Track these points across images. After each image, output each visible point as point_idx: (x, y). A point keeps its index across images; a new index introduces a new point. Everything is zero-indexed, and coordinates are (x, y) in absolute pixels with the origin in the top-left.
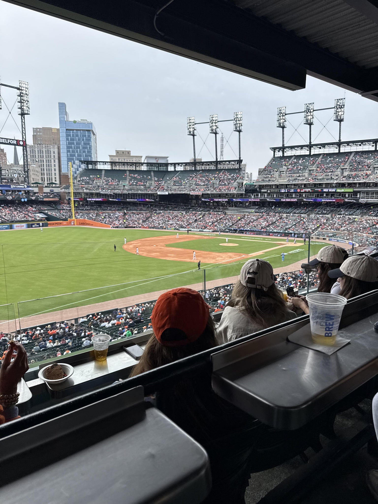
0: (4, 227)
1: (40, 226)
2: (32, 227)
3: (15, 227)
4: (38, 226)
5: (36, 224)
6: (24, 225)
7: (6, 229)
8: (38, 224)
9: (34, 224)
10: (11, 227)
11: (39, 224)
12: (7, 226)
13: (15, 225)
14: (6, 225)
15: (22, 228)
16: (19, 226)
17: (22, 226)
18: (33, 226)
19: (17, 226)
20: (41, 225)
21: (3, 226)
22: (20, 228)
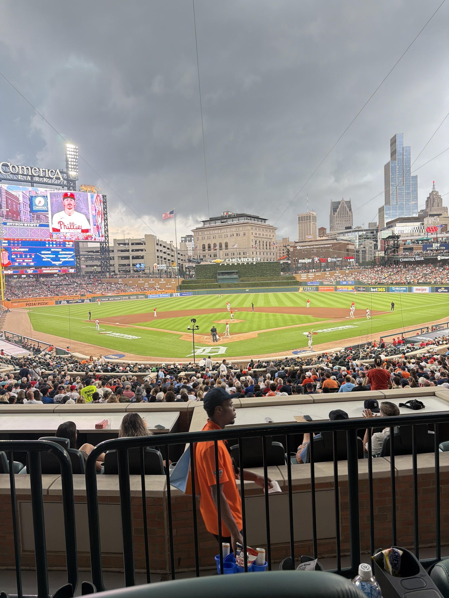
0: (401, 289)
2: (437, 291)
3: (414, 291)
4: (446, 290)
5: (443, 288)
6: (427, 289)
7: (404, 291)
8: (445, 288)
9: (440, 288)
10: (410, 290)
12: (405, 289)
13: (415, 288)
14: (404, 287)
15: (423, 292)
16: (419, 290)
17: (424, 290)
18: (439, 290)
19: (417, 289)
21: (400, 287)
22: (421, 292)
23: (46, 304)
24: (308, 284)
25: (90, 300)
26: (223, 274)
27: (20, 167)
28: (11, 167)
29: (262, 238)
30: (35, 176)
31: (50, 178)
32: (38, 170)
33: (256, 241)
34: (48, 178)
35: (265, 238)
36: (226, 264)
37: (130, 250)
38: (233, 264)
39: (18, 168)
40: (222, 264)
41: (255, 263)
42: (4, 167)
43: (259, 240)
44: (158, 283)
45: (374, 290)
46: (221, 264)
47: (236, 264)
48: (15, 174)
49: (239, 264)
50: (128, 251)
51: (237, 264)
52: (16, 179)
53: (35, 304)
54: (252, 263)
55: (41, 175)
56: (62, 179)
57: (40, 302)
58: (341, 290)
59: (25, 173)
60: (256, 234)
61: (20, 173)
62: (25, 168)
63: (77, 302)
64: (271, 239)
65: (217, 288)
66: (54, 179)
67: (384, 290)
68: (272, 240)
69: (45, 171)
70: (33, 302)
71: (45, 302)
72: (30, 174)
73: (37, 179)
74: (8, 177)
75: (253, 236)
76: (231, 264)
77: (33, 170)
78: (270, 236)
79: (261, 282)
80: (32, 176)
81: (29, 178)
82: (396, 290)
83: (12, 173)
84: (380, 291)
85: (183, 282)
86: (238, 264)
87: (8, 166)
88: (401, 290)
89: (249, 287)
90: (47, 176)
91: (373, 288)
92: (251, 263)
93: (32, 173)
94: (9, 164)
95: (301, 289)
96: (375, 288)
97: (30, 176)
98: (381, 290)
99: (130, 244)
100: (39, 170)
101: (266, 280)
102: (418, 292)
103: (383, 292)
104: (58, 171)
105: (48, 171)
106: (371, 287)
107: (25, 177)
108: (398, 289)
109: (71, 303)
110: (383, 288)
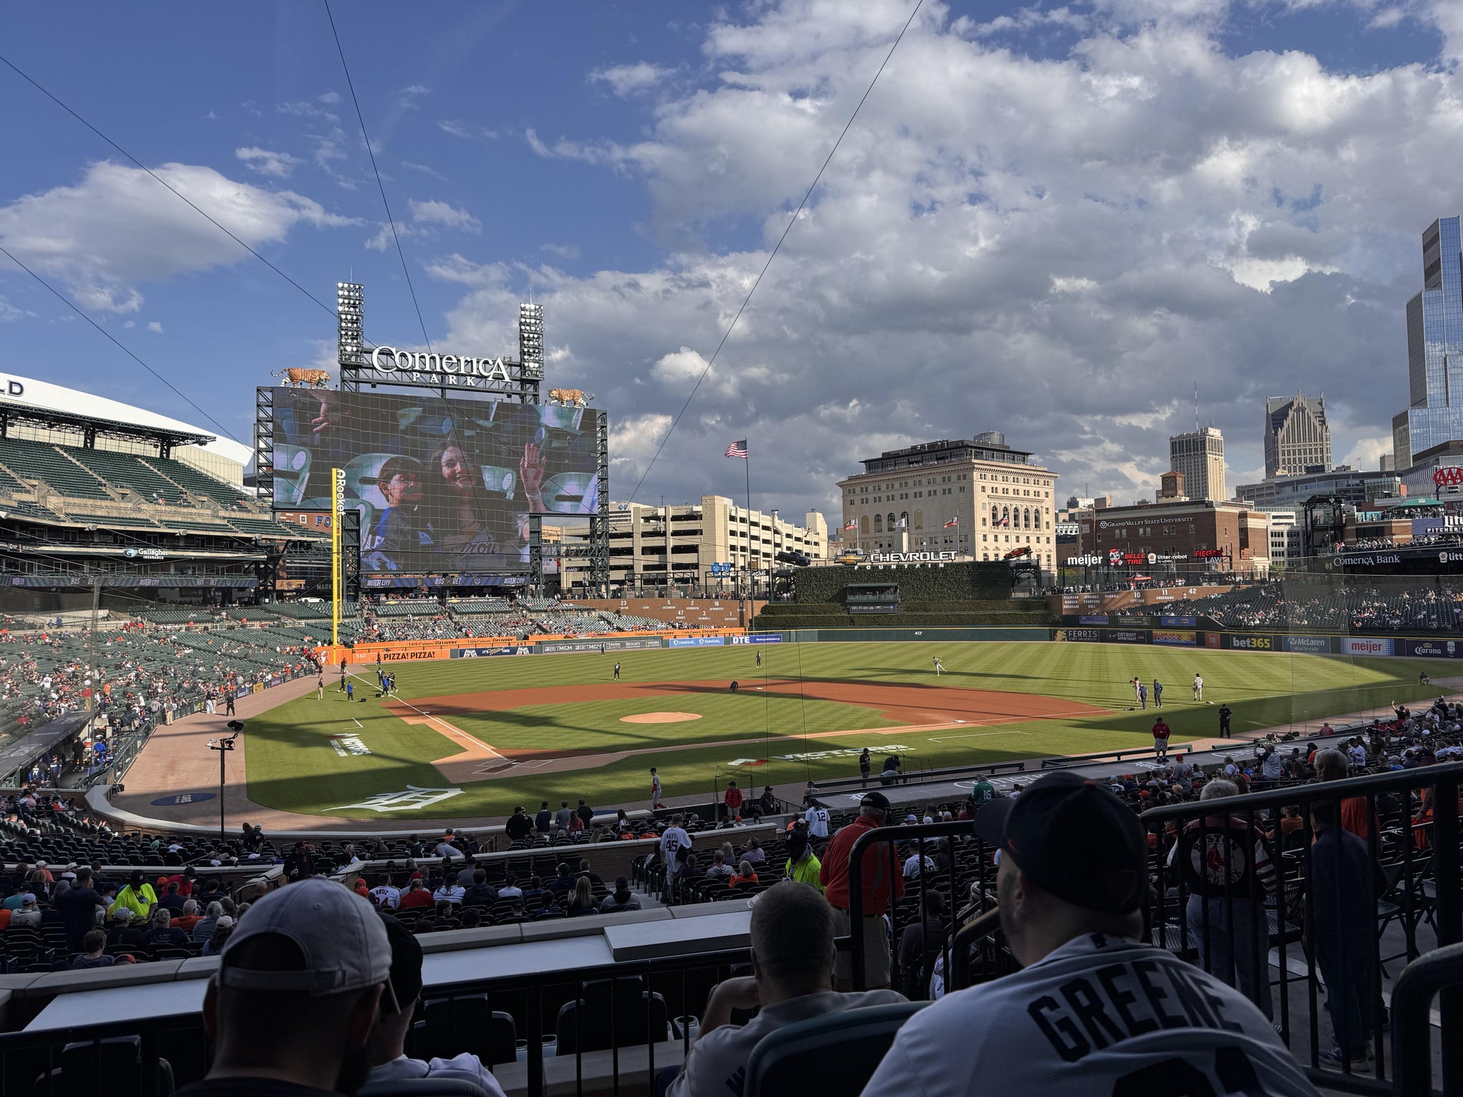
0: (1313, 643)
1: (1445, 654)
3: (1349, 650)
4: (1439, 652)
5: (1427, 645)
6: (1383, 644)
7: (1321, 649)
8: (1436, 645)
9: (1421, 644)
10: (1337, 647)
11: (1443, 646)
12: (1322, 643)
13: (1350, 641)
14: (1320, 639)
15: (1373, 652)
16: (1361, 647)
17: (1374, 647)
18: (1418, 650)
19: (1354, 646)
20: (1451, 649)
22: (1366, 652)
23: (430, 655)
24: (1081, 622)
25: (530, 649)
26: (863, 590)
27: (417, 356)
28: (397, 356)
29: (1013, 499)
30: (447, 374)
31: (481, 377)
32: (455, 360)
33: (995, 508)
34: (477, 377)
35: (1022, 500)
36: (868, 568)
37: (669, 534)
38: (887, 568)
39: (413, 356)
40: (860, 567)
41: (941, 565)
42: (383, 357)
43: (1003, 506)
44: (707, 610)
45: (1242, 643)
46: (856, 568)
47: (894, 567)
48: (405, 371)
49: (903, 566)
50: (664, 534)
51: (898, 566)
52: (408, 380)
53: (404, 656)
54: (935, 566)
55: (462, 371)
56: (507, 379)
57: (415, 651)
58: (1162, 640)
59: (428, 369)
60: (994, 490)
61: (417, 368)
62: (428, 358)
63: (501, 653)
64: (1042, 501)
65: (844, 625)
66: (490, 378)
67: (1269, 645)
68: (1043, 505)
69: (471, 362)
70: (401, 652)
71: (427, 651)
72: (438, 369)
73: (452, 380)
74: (391, 377)
75: (985, 495)
76: (881, 568)
77: (444, 360)
78: (1037, 494)
79: (958, 613)
80: (443, 374)
81: (435, 378)
82: (1301, 646)
83: (399, 370)
84: (1257, 649)
85: (764, 610)
86: (900, 567)
87: (390, 354)
88: (1313, 646)
89: (925, 624)
90: (475, 372)
91: (1239, 638)
92: (932, 565)
93: (442, 368)
94: (394, 350)
95: (1060, 634)
96: (1245, 638)
97: (438, 373)
98: (1259, 643)
99: (668, 519)
100: (459, 360)
101: (970, 610)
102: (1359, 652)
103: (1264, 649)
104: (499, 361)
105: (478, 362)
106: (1233, 636)
107: (427, 377)
108: (1302, 642)
109: (486, 655)
110: (1264, 637)
